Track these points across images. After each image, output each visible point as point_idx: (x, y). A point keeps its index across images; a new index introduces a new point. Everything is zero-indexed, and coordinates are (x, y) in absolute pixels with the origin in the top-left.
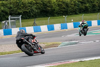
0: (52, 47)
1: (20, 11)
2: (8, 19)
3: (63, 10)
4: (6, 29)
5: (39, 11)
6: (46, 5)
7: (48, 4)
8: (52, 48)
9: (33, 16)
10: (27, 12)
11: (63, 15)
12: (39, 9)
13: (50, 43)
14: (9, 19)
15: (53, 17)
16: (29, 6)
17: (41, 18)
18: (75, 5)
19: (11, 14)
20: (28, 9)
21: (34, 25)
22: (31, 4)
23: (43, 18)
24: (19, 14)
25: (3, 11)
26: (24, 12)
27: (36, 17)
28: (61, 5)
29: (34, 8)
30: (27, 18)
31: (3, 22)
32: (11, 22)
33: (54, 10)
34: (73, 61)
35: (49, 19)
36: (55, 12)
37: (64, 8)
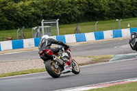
0: (101, 61)
1: (57, 14)
2: (40, 25)
3: (116, 11)
4: (38, 38)
5: (83, 13)
6: (93, 5)
7: (96, 4)
8: (100, 63)
9: (74, 20)
10: (66, 15)
11: (116, 18)
12: (83, 10)
13: (98, 57)
14: (42, 25)
15: (103, 22)
16: (70, 7)
17: (86, 23)
18: (132, 5)
19: (45, 18)
20: (67, 11)
21: (76, 32)
22: (72, 3)
23: (89, 23)
24: (56, 18)
25: (33, 14)
26: (62, 15)
27: (79, 22)
28: (113, 5)
29: (76, 9)
30: (66, 23)
31: (34, 28)
32: (44, 28)
33: (104, 11)
34: (129, 80)
35: (96, 24)
36: (105, 14)
37: (117, 9)
